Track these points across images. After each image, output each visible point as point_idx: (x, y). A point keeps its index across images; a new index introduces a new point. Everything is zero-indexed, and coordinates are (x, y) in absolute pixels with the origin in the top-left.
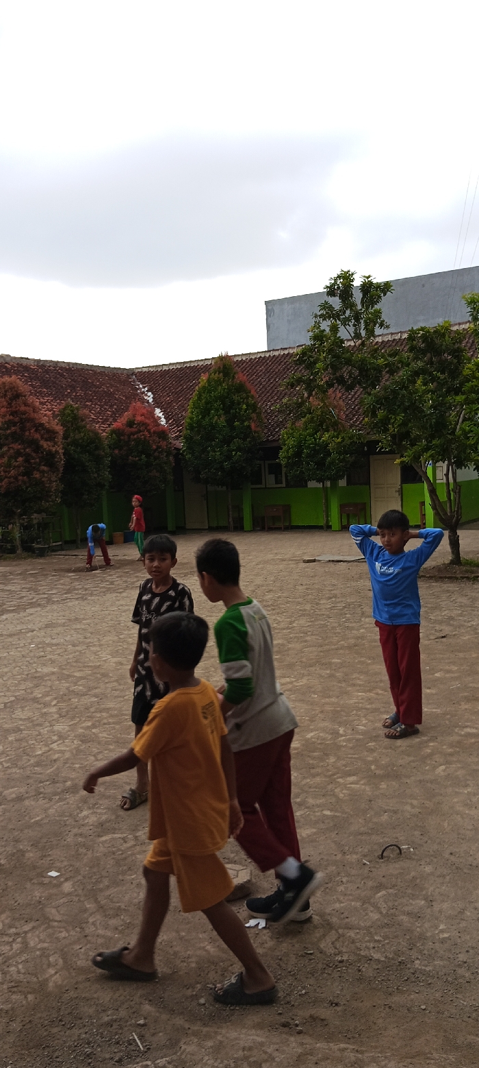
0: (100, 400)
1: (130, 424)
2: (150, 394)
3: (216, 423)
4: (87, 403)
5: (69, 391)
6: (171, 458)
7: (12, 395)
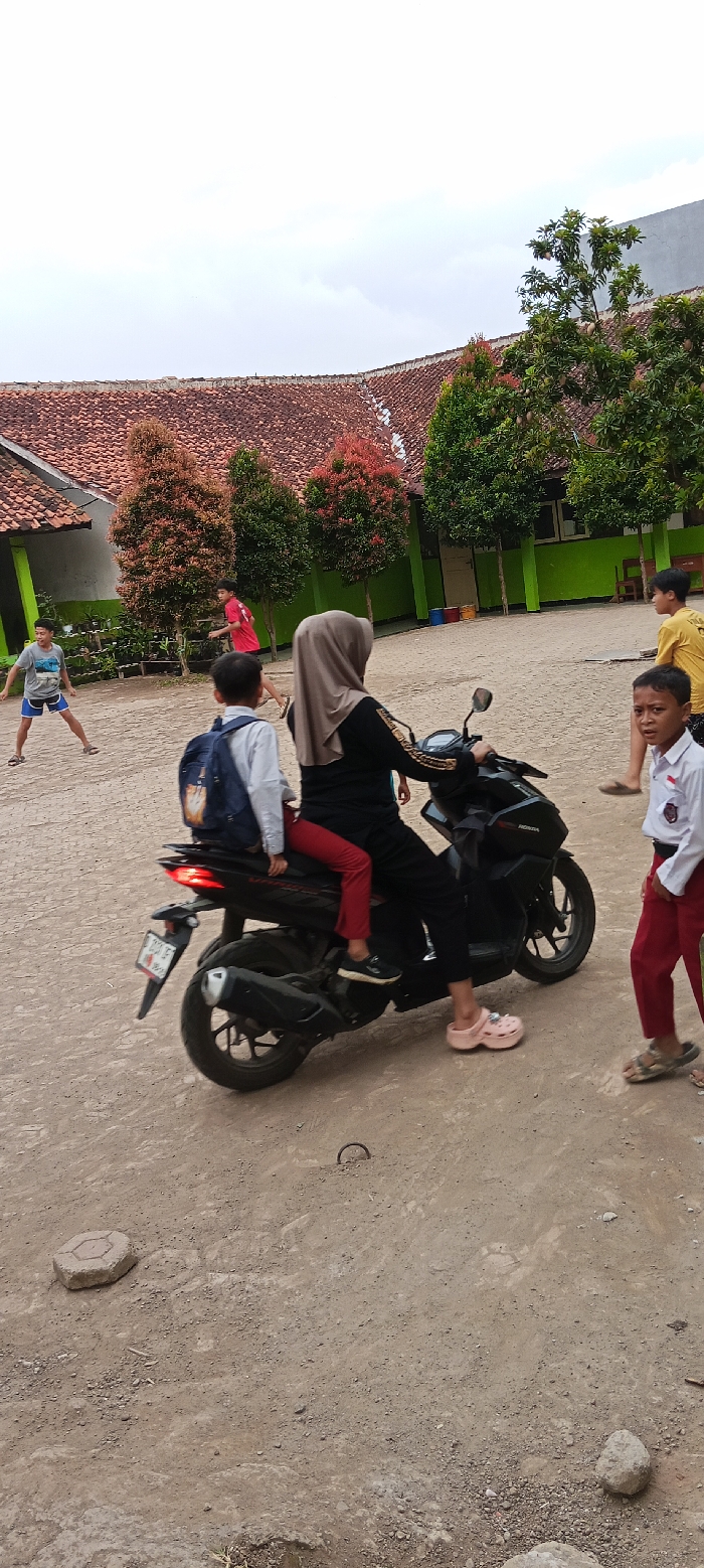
0: (307, 432)
1: (338, 468)
2: (386, 411)
3: (469, 451)
4: (287, 439)
5: (261, 422)
6: (406, 514)
7: (151, 447)
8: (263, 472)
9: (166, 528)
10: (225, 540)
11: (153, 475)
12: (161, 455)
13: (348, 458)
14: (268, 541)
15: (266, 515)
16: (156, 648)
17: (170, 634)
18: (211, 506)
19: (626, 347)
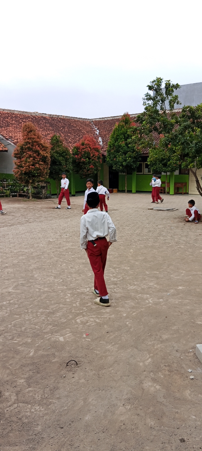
1: (83, 144)
2: (98, 130)
3: (121, 145)
6: (101, 160)
7: (29, 131)
8: (61, 142)
9: (30, 155)
10: (47, 160)
11: (28, 139)
12: (32, 133)
13: (86, 142)
14: (60, 163)
15: (61, 155)
16: (23, 190)
17: (27, 186)
18: (45, 150)
19: (172, 119)
